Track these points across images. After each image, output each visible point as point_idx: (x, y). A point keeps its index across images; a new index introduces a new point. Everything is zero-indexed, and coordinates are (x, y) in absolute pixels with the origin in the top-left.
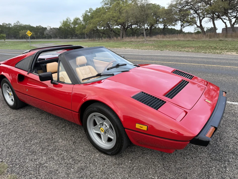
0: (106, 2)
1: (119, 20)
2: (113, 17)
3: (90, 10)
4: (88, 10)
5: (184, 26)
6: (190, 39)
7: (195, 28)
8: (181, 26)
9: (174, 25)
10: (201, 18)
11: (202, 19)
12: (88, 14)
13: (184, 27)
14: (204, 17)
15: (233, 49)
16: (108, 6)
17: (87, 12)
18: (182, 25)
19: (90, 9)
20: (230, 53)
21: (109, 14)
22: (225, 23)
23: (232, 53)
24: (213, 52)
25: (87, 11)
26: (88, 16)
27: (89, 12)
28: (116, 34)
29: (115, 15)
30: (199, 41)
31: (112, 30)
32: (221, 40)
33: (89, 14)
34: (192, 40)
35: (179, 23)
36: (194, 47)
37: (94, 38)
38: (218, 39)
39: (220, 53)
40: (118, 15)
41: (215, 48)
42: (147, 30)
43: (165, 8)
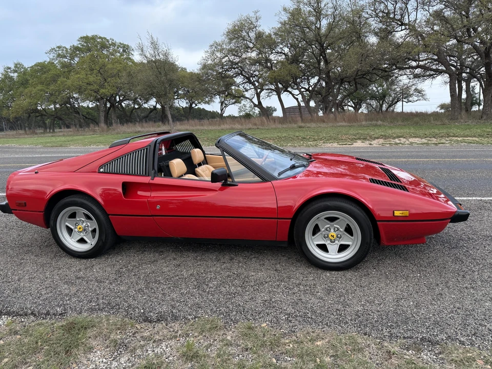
0: (60, 52)
1: (102, 91)
2: (88, 84)
3: (15, 67)
4: (13, 67)
5: (226, 104)
6: (250, 126)
7: (239, 109)
8: (222, 105)
9: (208, 103)
10: (259, 90)
11: (261, 92)
12: (12, 75)
13: (227, 106)
14: (262, 90)
15: (331, 139)
16: (66, 60)
17: (9, 70)
18: (222, 103)
19: (16, 64)
20: (329, 145)
21: (79, 77)
22: (297, 99)
23: (332, 144)
24: (305, 145)
25: (10, 68)
26: (11, 78)
27: (15, 71)
28: (86, 118)
29: (91, 79)
30: (267, 129)
31: (77, 111)
32: (300, 127)
33: (16, 75)
34: (256, 127)
35: (217, 99)
36: (271, 139)
37: (27, 128)
38: (296, 125)
39: (316, 145)
40: (99, 81)
41: (304, 138)
42: (154, 111)
43: (186, 70)
